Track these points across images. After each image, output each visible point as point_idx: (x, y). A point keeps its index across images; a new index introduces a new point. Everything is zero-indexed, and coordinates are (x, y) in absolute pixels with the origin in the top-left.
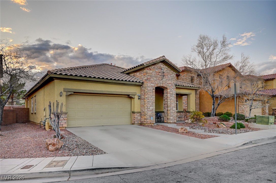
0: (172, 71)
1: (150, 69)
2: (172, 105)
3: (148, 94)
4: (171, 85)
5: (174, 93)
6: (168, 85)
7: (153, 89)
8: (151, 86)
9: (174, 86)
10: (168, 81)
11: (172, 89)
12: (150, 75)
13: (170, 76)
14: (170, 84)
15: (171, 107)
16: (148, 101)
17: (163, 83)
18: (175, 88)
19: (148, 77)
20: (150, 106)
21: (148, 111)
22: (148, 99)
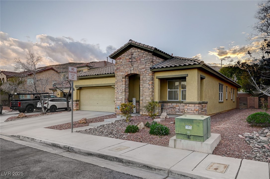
0: (146, 52)
1: (120, 58)
2: (145, 94)
3: (118, 83)
4: (144, 70)
5: (148, 79)
6: (140, 70)
7: (123, 78)
8: (120, 75)
9: (150, 70)
10: (140, 66)
11: (146, 75)
12: (120, 64)
13: (144, 60)
14: (143, 68)
15: (144, 96)
16: (117, 90)
17: (134, 69)
18: (151, 71)
19: (118, 67)
20: (119, 95)
21: (117, 100)
22: (117, 89)
